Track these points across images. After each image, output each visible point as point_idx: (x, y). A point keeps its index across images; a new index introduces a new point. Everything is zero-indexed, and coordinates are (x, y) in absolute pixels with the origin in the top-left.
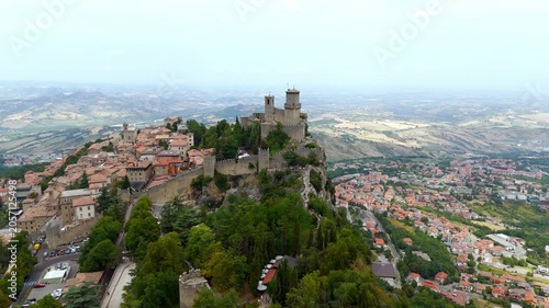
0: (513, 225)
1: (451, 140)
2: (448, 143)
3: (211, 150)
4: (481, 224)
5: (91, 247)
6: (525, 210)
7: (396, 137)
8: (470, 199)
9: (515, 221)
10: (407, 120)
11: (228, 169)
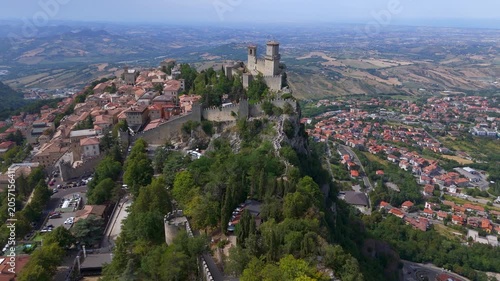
0: (480, 159)
1: (431, 78)
2: (428, 81)
3: (199, 97)
4: (450, 158)
5: (96, 184)
6: (493, 145)
7: (379, 75)
8: (443, 135)
9: (483, 155)
10: (390, 58)
11: (213, 116)
